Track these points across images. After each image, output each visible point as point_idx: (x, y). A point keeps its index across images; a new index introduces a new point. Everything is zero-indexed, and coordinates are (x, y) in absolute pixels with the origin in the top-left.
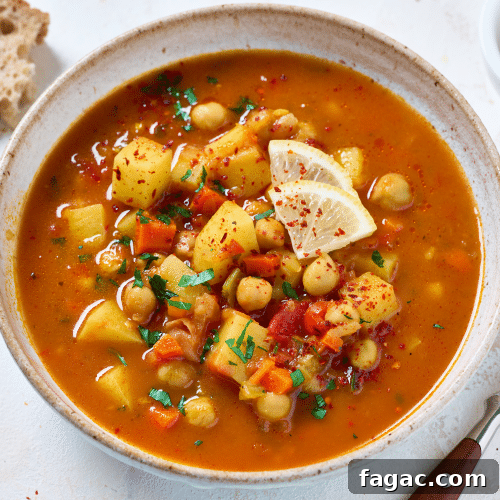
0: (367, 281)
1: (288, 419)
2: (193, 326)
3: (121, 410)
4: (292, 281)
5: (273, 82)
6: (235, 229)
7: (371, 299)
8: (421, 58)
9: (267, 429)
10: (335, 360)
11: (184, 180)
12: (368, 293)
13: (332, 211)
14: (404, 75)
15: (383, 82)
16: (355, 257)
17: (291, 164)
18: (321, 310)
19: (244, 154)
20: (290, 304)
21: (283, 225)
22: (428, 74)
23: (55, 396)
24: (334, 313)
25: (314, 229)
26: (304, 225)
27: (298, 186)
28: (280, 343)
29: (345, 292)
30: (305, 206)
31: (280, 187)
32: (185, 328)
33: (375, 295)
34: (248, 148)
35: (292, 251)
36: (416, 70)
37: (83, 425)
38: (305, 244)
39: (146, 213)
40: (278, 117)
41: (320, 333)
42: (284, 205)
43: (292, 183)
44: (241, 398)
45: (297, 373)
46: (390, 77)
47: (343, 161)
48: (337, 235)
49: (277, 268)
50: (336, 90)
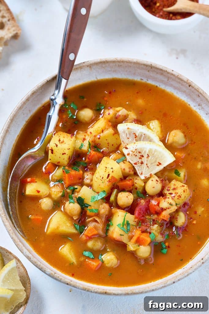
0: (175, 185)
1: (152, 256)
2: (100, 220)
3: (71, 265)
4: (140, 190)
5: (110, 93)
6: (113, 172)
7: (179, 194)
8: (181, 75)
9: (142, 262)
10: (167, 224)
11: (80, 148)
12: (177, 191)
13: (153, 154)
14: (174, 83)
15: (162, 87)
16: (166, 174)
17: (130, 134)
18: (157, 203)
19: (106, 132)
20: (143, 202)
21: (132, 164)
22: (185, 82)
23: (45, 267)
24: (164, 204)
25: (147, 164)
26: (142, 163)
27: (136, 144)
28: (141, 221)
29: (166, 192)
30: (141, 154)
31: (128, 146)
32: (96, 221)
33: (180, 191)
34: (107, 129)
35: (138, 176)
36: (179, 81)
37: (61, 279)
38: (144, 172)
39: (67, 168)
40: (118, 111)
41: (158, 213)
42: (130, 155)
43: (132, 144)
44: (128, 250)
45: (152, 234)
46: (166, 84)
47: (152, 127)
48: (158, 165)
49: (133, 185)
50: (138, 93)
